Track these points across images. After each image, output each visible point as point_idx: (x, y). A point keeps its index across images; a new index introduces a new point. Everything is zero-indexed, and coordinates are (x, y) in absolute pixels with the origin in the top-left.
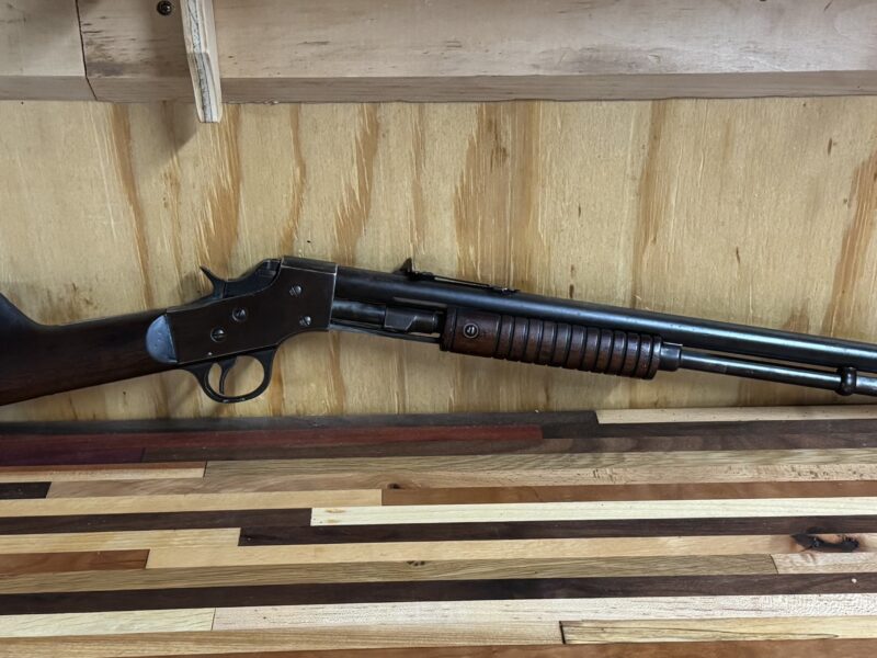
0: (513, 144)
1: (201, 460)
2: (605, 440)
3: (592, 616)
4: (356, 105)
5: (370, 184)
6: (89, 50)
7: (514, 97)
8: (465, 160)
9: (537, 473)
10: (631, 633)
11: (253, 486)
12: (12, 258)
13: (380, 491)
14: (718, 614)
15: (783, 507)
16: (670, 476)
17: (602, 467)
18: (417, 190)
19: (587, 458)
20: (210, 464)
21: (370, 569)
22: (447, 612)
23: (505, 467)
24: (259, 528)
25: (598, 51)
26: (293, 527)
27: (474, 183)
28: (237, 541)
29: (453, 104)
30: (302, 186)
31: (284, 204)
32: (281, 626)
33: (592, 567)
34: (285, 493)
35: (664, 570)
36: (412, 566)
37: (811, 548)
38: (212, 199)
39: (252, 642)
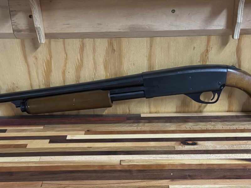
0: (117, 48)
2: (141, 120)
3: (128, 159)
4: (78, 39)
5: (83, 58)
6: (13, 27)
7: (116, 37)
8: (105, 52)
11: (55, 130)
13: (84, 132)
14: (158, 159)
15: (181, 135)
16: (155, 129)
18: (94, 59)
21: (79, 148)
22: (94, 158)
23: (116, 127)
25: (134, 25)
27: (108, 58)
28: (48, 142)
29: (101, 39)
30: (66, 59)
31: (62, 63)
32: (55, 160)
33: (131, 148)
34: (62, 132)
35: (148, 149)
36: (88, 148)
37: (185, 144)
38: (45, 62)
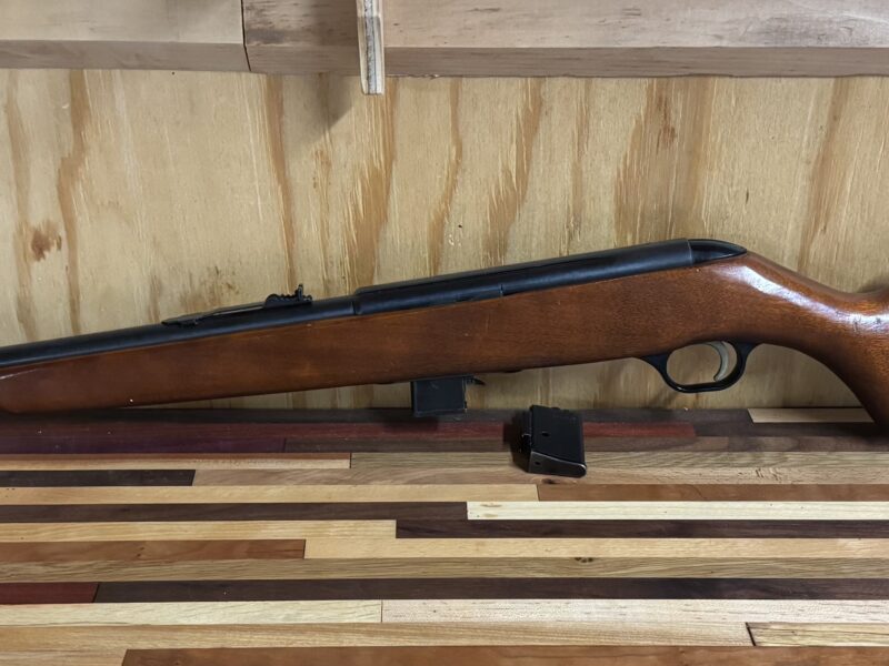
0: (683, 123)
1: (344, 451)
2: (764, 439)
4: (519, 79)
5: (528, 165)
6: (249, 16)
7: (687, 72)
8: (630, 141)
9: (696, 471)
10: (823, 637)
11: (402, 479)
12: (155, 238)
13: (534, 486)
17: (764, 466)
18: (577, 171)
19: (747, 457)
20: (354, 455)
21: (536, 565)
22: (624, 611)
23: (661, 465)
24: (415, 521)
25: (787, 21)
26: (448, 521)
27: (638, 164)
28: (394, 533)
29: (623, 79)
30: (457, 166)
31: (437, 185)
32: (453, 620)
34: (437, 486)
35: (849, 573)
36: (579, 562)
38: (363, 179)
39: (426, 635)
